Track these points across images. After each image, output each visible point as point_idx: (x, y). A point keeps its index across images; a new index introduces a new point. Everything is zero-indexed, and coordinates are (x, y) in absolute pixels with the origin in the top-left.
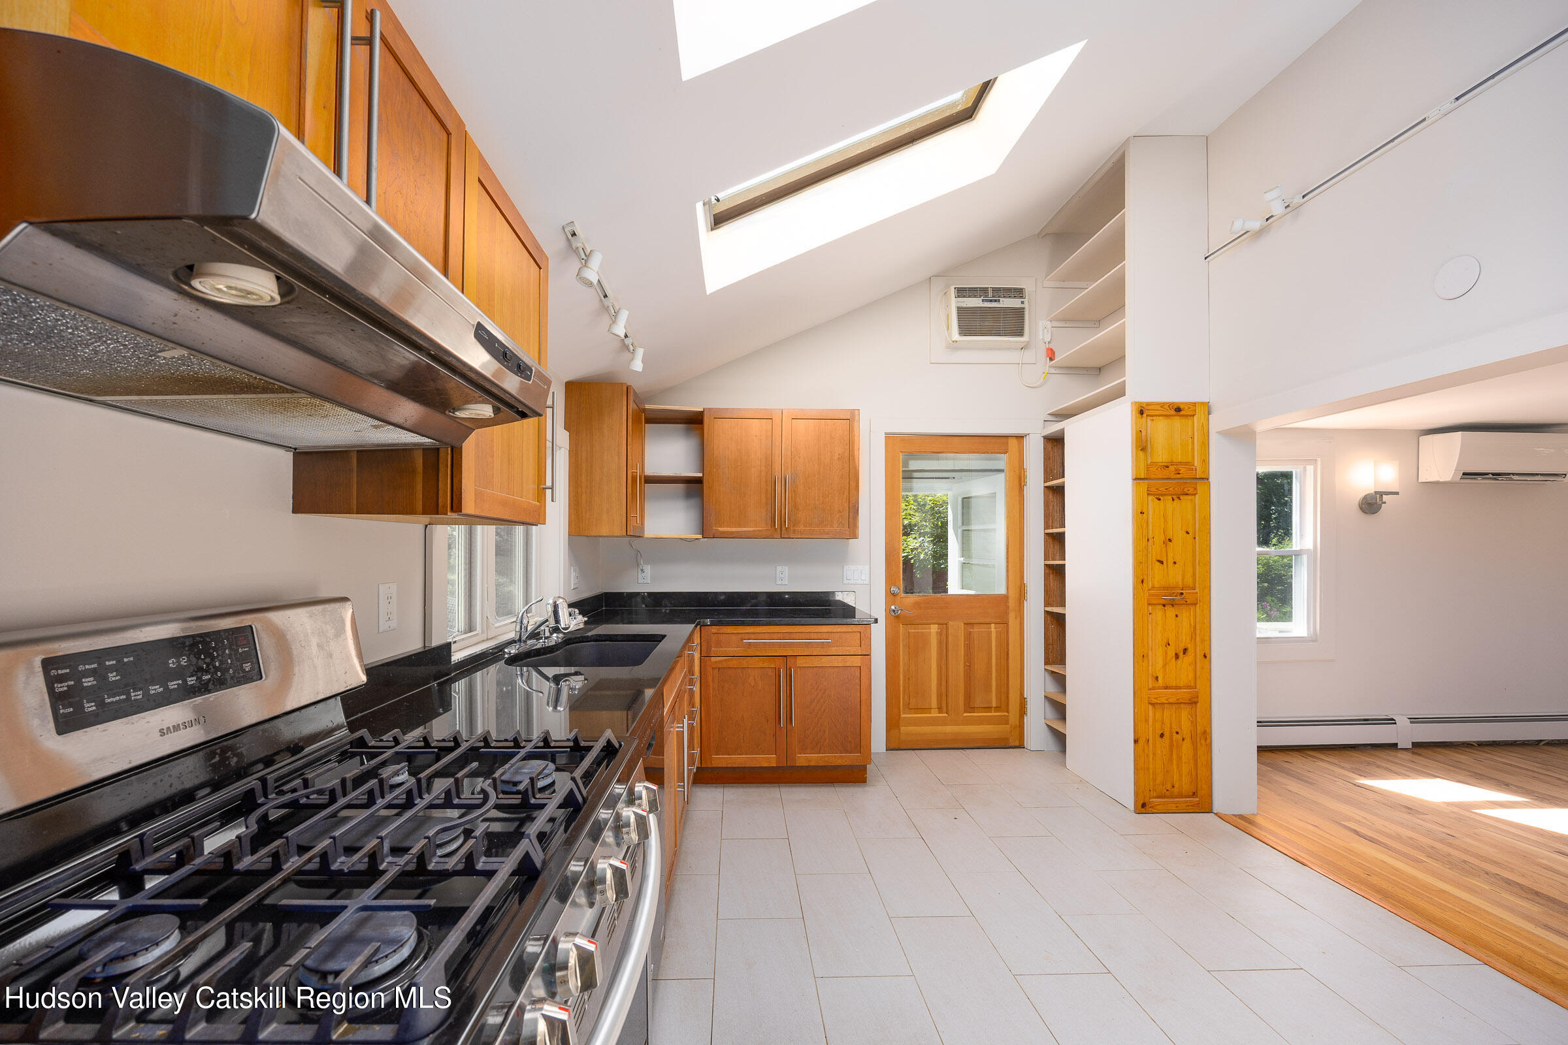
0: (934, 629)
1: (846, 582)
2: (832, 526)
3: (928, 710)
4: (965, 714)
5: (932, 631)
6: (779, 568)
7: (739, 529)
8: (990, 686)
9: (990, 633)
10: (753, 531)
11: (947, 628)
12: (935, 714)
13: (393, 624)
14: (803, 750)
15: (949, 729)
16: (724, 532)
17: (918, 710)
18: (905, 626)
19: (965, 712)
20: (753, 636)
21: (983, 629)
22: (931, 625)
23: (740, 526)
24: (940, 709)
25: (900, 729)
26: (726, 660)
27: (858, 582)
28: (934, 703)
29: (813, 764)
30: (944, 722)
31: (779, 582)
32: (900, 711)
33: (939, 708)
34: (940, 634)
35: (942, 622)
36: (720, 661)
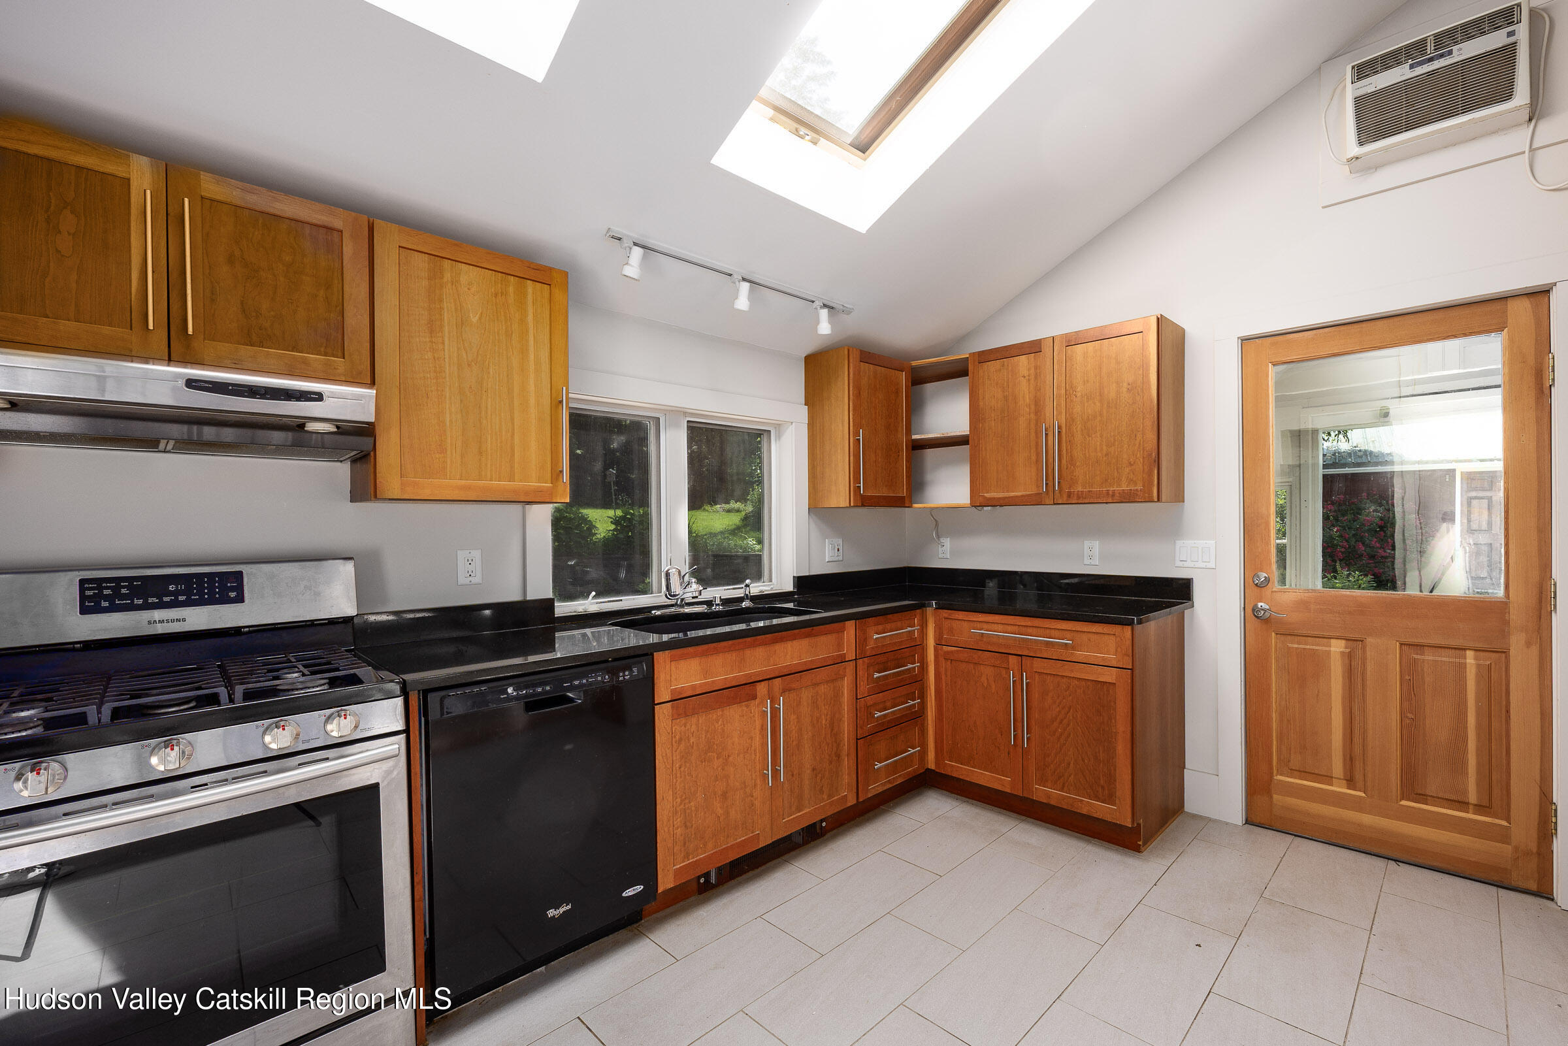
0: (1337, 647)
1: (1178, 563)
2: (1119, 485)
3: (1328, 778)
4: (1404, 803)
5: (1332, 649)
6: (1087, 544)
7: (1006, 495)
8: (1464, 764)
9: (1462, 667)
10: (1022, 496)
11: (1364, 649)
12: (1340, 788)
13: (477, 579)
14: (1043, 781)
15: (1367, 819)
16: (990, 499)
17: (1304, 773)
18: (1283, 638)
19: (1402, 799)
20: (985, 626)
21: (1445, 658)
22: (1332, 640)
23: (1008, 491)
24: (1350, 782)
25: (1271, 797)
26: (957, 651)
27: (1197, 565)
28: (1338, 768)
29: (1053, 803)
30: (1357, 805)
31: (1087, 561)
32: (1271, 768)
33: (1347, 780)
34: (1349, 657)
35: (1357, 636)
36: (952, 652)
